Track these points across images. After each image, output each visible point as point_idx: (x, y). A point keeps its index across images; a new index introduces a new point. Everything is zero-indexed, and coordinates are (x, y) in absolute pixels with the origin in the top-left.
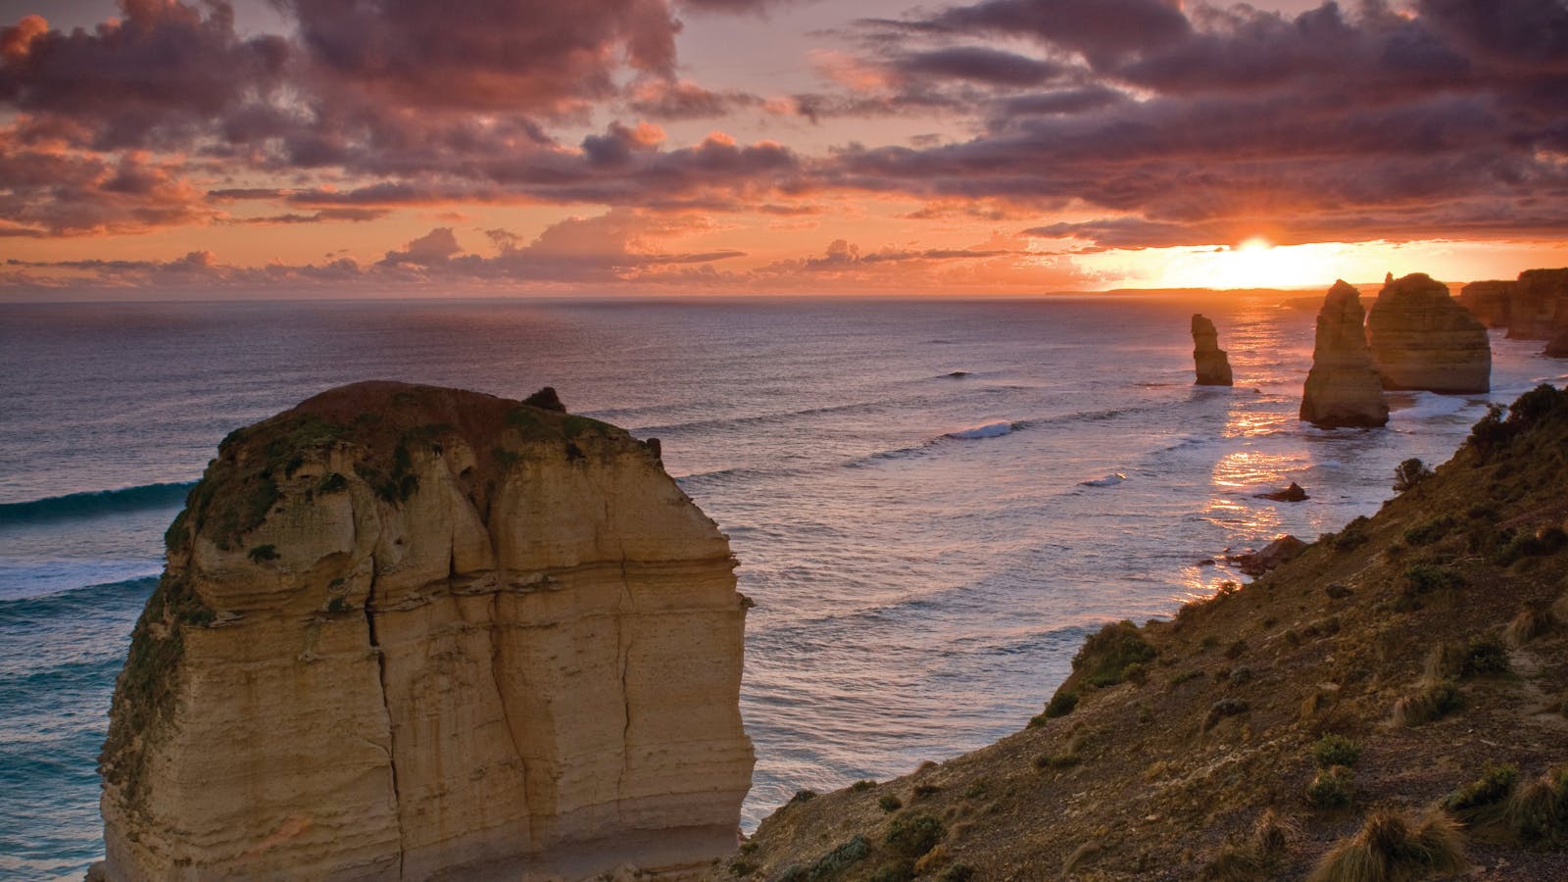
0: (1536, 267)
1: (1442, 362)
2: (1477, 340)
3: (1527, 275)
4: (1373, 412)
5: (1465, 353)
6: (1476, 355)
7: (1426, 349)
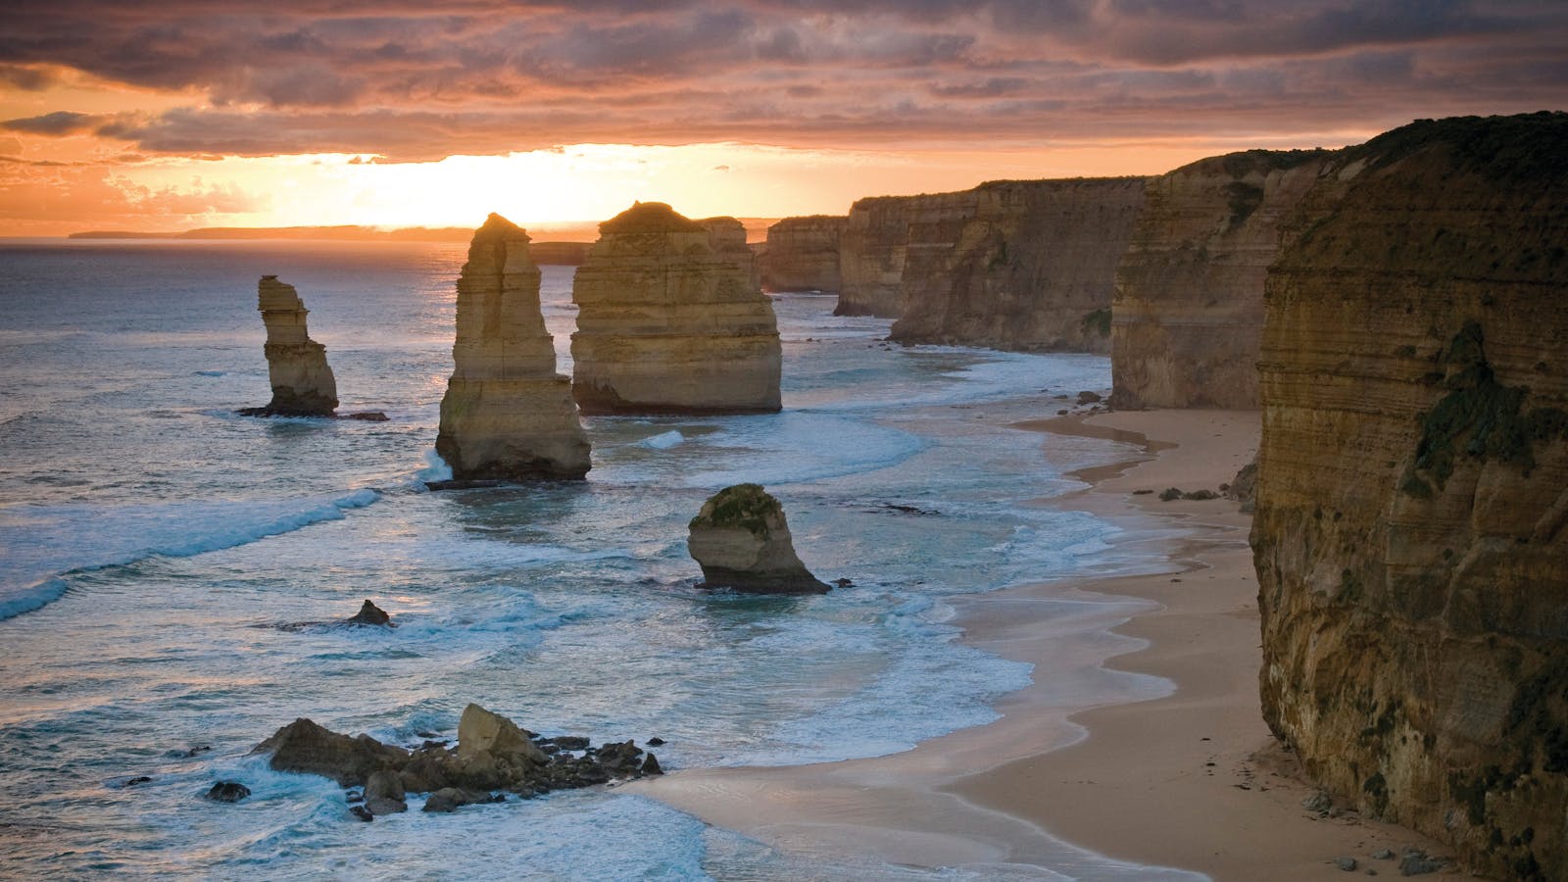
0: (877, 194)
1: (700, 360)
2: (756, 320)
3: (863, 206)
4: (561, 454)
5: (738, 342)
6: (756, 346)
7: (671, 337)
